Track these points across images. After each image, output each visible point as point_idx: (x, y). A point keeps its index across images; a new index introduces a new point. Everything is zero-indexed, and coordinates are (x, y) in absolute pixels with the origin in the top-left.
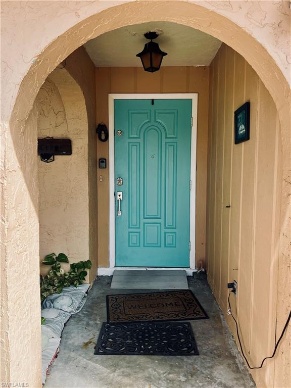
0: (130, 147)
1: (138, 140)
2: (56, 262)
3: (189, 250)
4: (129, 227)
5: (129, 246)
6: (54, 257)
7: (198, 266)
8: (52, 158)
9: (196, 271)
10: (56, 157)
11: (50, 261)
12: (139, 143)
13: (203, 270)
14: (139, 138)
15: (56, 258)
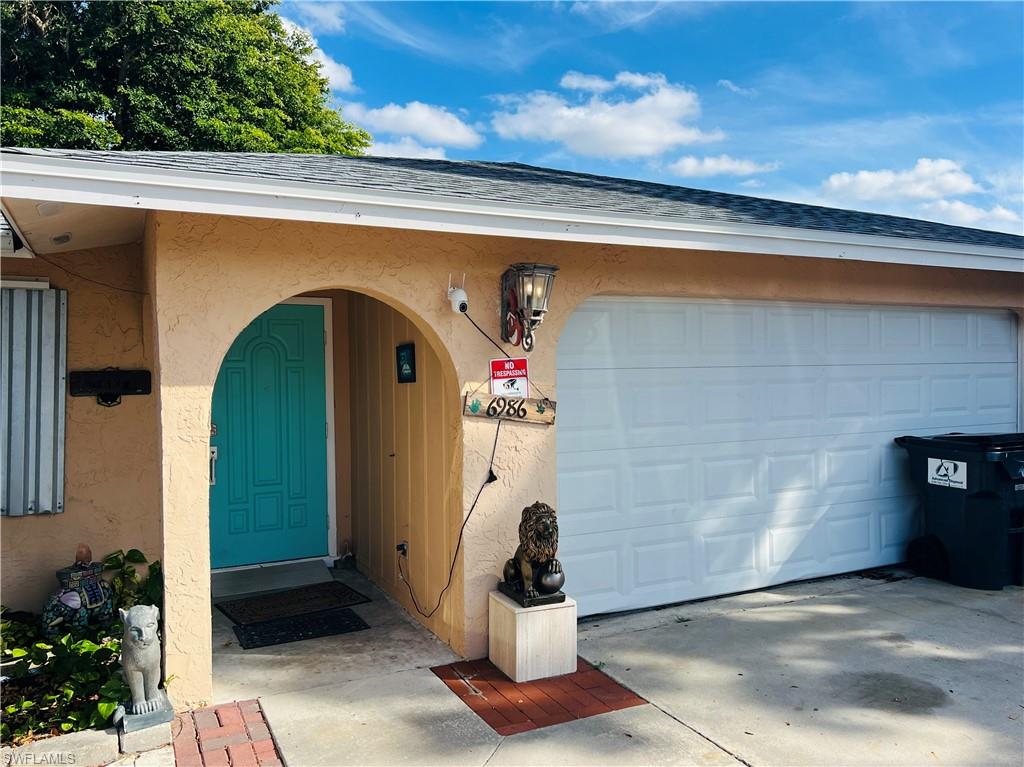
0: (229, 375)
1: (241, 365)
2: (124, 564)
3: (327, 528)
4: (230, 503)
5: (230, 534)
6: (121, 557)
7: (341, 550)
8: (118, 400)
9: (338, 558)
10: (123, 397)
11: (115, 563)
12: (244, 368)
13: (350, 554)
14: (243, 361)
15: (125, 558)
